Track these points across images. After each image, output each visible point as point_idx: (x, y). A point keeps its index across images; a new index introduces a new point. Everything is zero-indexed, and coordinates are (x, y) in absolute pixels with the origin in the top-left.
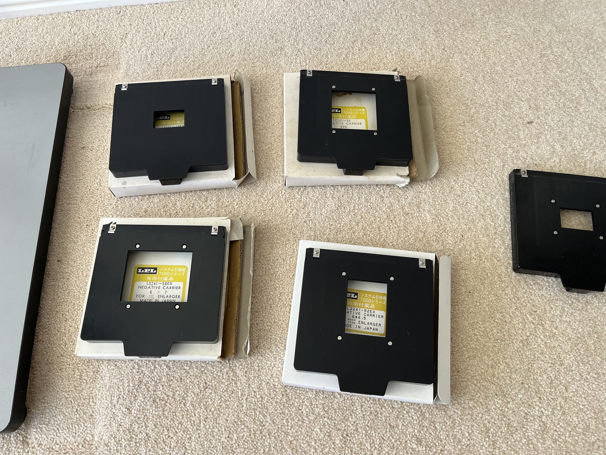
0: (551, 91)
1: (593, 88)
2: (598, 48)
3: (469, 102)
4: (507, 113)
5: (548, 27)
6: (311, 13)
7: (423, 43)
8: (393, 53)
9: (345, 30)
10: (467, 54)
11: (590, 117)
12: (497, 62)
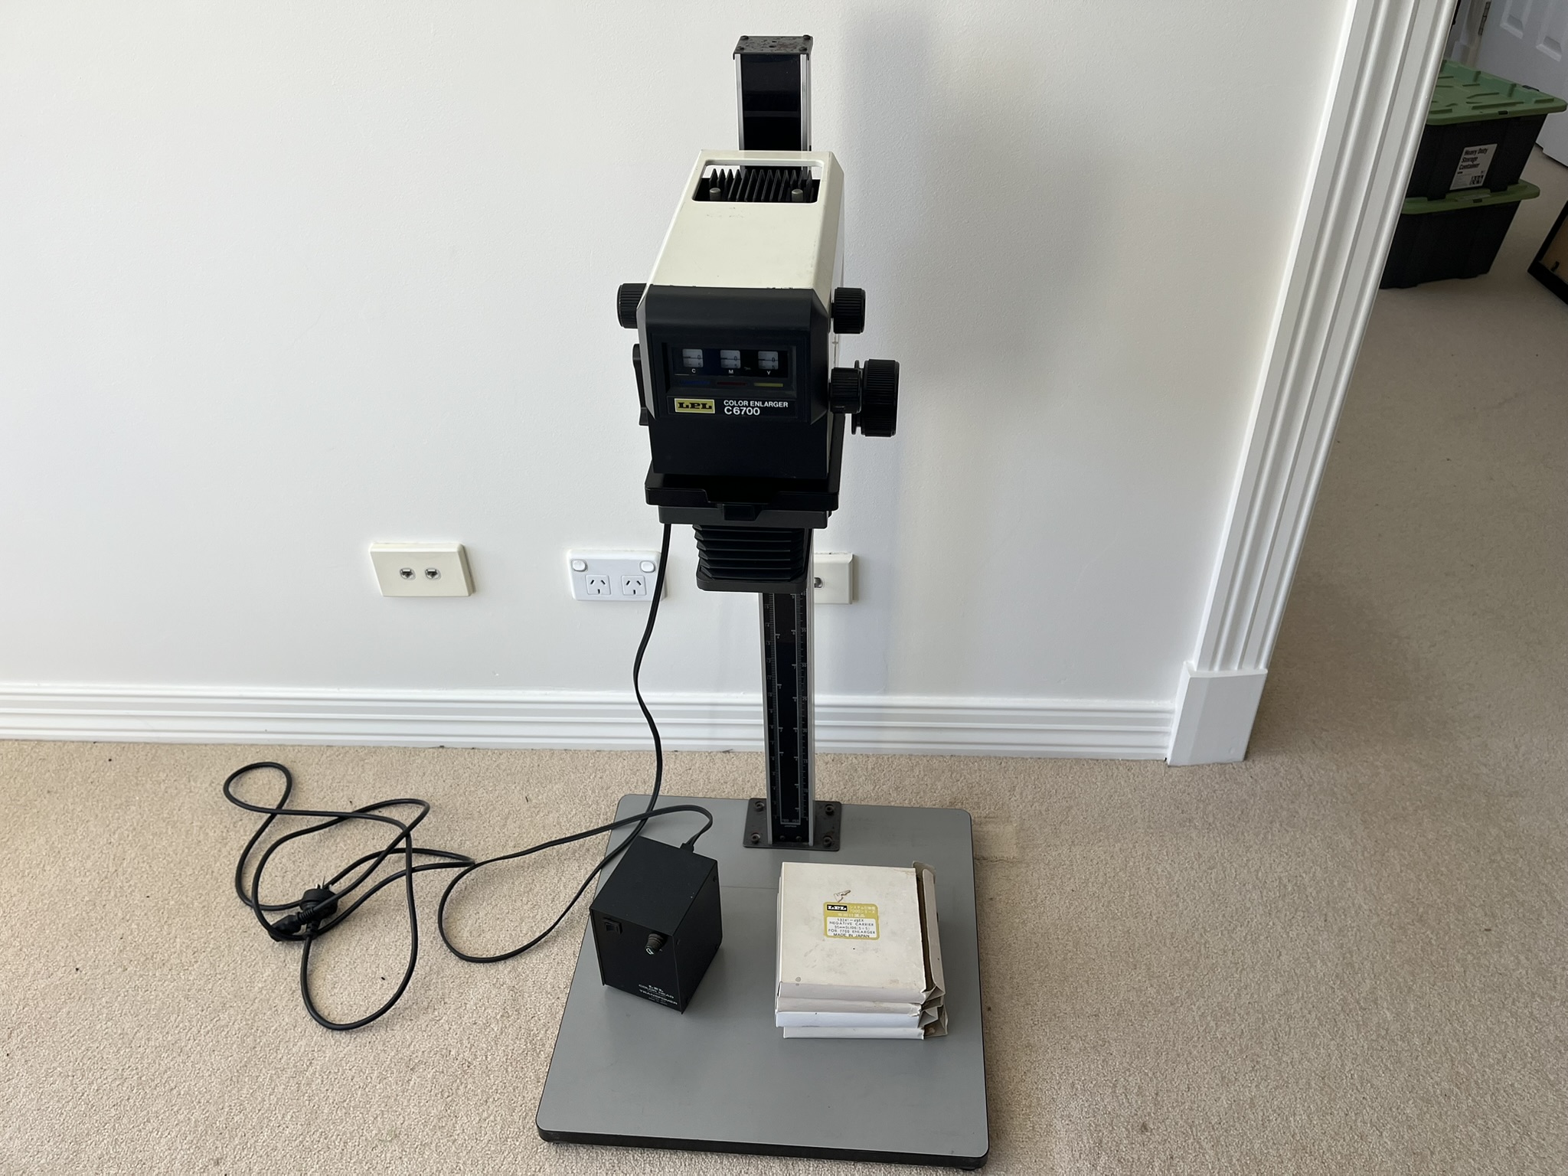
0: (1506, 900)
1: (1554, 901)
2: (1557, 859)
4: (1460, 918)
11: (1555, 930)
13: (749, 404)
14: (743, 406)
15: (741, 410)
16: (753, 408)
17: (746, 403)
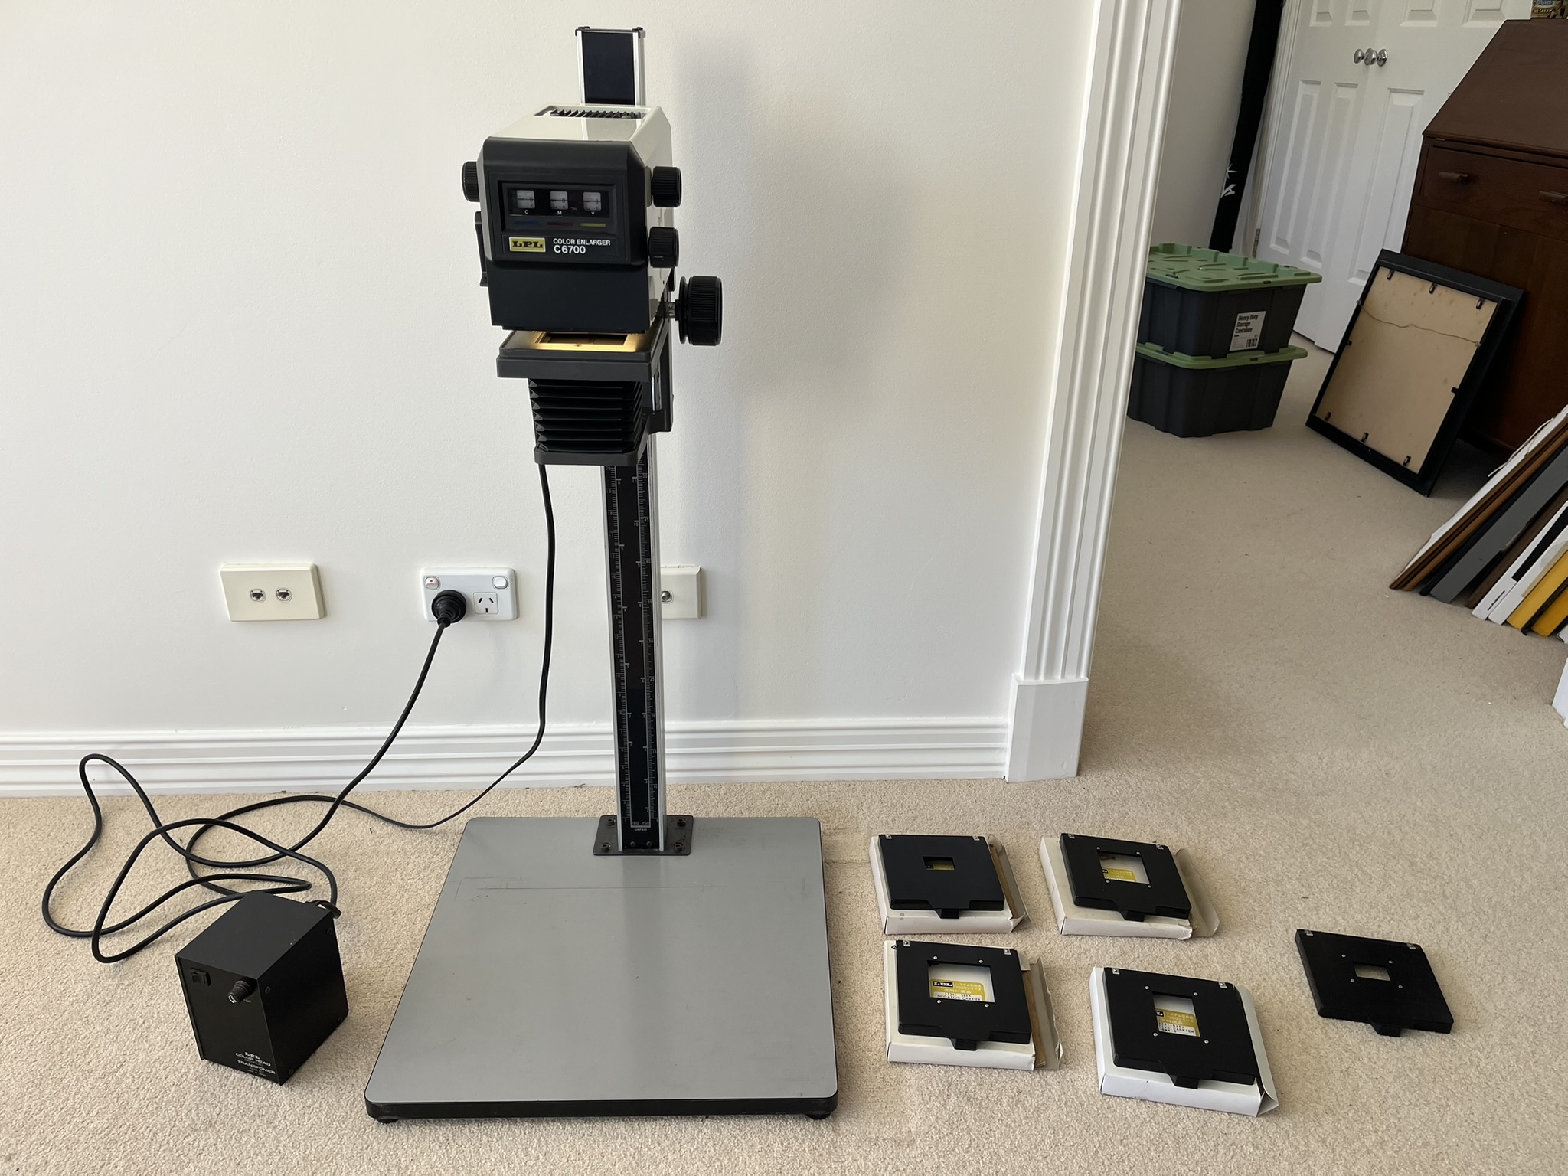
0: (1320, 874)
3: (1237, 877)
4: (1279, 889)
5: (1305, 822)
6: (1052, 796)
7: (1177, 827)
8: (1148, 833)
9: (1093, 812)
10: (1224, 838)
12: (1257, 846)
13: (576, 242)
14: (570, 245)
15: (569, 249)
16: (579, 246)
17: (573, 241)
